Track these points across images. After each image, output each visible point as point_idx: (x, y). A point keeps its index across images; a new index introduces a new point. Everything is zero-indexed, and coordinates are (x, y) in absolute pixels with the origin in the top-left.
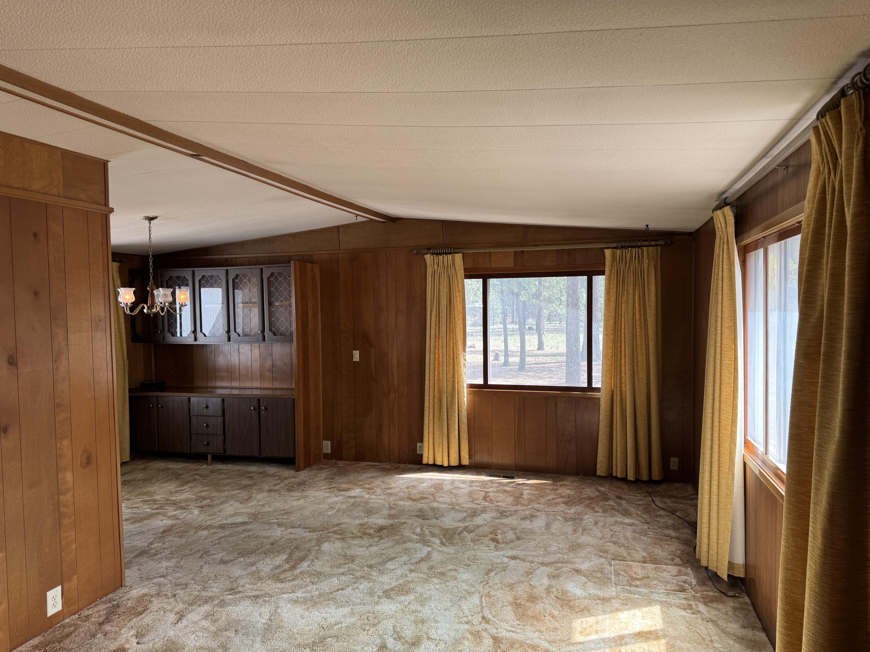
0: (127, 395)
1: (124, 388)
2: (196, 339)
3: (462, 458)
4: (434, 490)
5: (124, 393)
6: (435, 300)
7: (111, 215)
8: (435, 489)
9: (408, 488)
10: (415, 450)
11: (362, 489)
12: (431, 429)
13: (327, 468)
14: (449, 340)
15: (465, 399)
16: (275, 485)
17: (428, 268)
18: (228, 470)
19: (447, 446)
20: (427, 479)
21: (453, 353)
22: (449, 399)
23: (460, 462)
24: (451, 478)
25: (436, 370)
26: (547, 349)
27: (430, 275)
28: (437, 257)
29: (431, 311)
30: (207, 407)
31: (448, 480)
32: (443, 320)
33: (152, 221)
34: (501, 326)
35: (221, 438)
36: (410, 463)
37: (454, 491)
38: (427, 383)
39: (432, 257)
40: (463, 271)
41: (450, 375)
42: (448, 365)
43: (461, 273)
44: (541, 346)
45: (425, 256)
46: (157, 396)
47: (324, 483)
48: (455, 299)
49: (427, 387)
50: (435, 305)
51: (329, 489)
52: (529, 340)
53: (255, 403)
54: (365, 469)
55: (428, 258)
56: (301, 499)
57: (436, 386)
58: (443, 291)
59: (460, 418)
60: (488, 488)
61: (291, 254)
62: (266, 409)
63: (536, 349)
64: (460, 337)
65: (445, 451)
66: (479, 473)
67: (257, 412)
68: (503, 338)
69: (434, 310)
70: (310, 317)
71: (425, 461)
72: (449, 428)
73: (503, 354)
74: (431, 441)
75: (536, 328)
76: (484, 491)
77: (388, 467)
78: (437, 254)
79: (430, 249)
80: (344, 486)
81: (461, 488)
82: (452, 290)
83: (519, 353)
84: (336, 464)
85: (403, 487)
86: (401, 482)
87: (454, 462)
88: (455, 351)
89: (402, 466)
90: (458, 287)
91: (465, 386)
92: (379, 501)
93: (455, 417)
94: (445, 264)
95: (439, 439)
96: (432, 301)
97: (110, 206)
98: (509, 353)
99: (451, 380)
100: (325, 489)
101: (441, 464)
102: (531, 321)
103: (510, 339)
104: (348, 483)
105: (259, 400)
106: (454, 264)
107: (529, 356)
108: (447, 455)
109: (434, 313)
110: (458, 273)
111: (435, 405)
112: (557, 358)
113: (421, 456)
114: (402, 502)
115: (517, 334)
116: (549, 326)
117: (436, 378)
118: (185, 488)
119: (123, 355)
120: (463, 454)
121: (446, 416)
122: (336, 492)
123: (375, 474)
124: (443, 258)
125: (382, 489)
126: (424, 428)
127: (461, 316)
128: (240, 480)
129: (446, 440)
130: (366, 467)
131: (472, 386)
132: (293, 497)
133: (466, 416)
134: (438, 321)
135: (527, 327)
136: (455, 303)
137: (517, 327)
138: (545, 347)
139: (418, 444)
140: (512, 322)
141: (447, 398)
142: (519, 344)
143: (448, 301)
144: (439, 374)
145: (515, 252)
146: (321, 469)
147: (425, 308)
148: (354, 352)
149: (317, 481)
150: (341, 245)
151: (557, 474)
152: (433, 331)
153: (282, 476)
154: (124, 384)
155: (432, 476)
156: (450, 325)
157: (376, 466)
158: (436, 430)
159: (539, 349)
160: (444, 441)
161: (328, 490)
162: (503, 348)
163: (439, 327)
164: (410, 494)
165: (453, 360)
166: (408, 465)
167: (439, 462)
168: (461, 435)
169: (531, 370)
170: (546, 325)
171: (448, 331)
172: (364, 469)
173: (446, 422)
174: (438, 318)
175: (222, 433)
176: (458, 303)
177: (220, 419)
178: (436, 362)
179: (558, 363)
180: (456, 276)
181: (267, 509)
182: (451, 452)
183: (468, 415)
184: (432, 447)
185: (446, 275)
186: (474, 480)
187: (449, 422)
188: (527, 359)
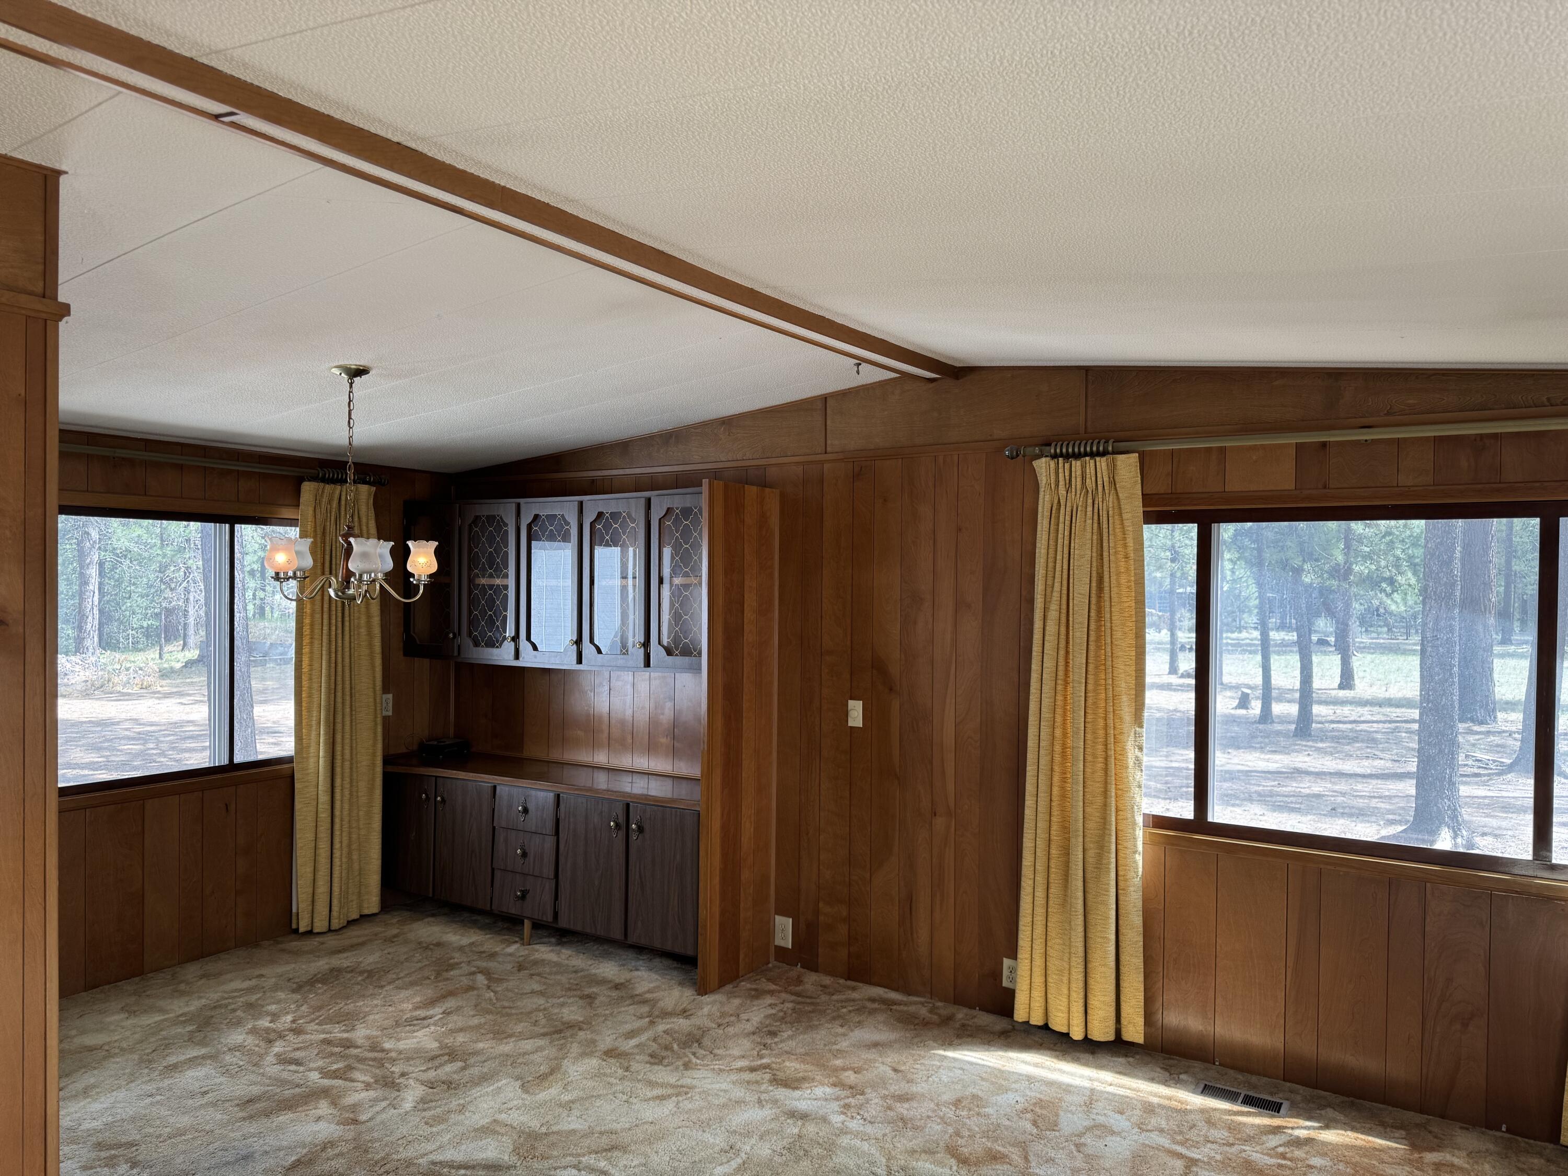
0: (379, 769)
1: (374, 755)
2: (517, 656)
3: (1124, 1021)
4: (1029, 1126)
5: (374, 764)
6: (1057, 580)
7: (62, 325)
8: (1035, 1123)
9: (957, 1103)
10: (997, 974)
11: (834, 1085)
12: (1039, 930)
13: (771, 993)
14: (1095, 690)
15: (1139, 858)
16: (631, 1034)
17: (1041, 496)
18: (557, 964)
19: (1081, 984)
20: (1020, 1077)
21: (1106, 727)
22: (1091, 853)
23: (1118, 1032)
24: (1087, 1084)
25: (1056, 768)
26: (1362, 687)
27: (1047, 514)
28: (1067, 465)
29: (1046, 610)
30: (526, 811)
31: (1079, 1090)
32: (1079, 634)
33: (357, 379)
34: (1256, 634)
35: (549, 886)
36: (984, 1009)
37: (1088, 1139)
38: (1029, 802)
39: (1052, 464)
40: (1139, 502)
41: (1095, 787)
42: (1089, 758)
43: (1134, 506)
44: (1347, 681)
45: (1036, 463)
46: (436, 777)
47: (746, 1043)
48: (1113, 578)
49: (1029, 813)
50: (1056, 595)
51: (752, 1070)
52: (1319, 664)
53: (619, 811)
54: (864, 1010)
55: (1043, 467)
56: (669, 1096)
57: (1055, 812)
58: (1082, 556)
59: (1121, 911)
60: (1196, 1145)
61: (721, 465)
62: (640, 829)
63: (1336, 685)
64: (1124, 684)
65: (1077, 997)
66: (1172, 1076)
67: (622, 834)
68: (1259, 658)
69: (1054, 607)
70: (749, 615)
71: (1020, 1014)
72: (1090, 935)
73: (1259, 692)
74: (1039, 961)
75: (1336, 641)
76: (1180, 1156)
77: (923, 1012)
78: (1067, 457)
79: (1049, 445)
80: (792, 1066)
81: (1113, 1133)
82: (1105, 554)
83: (1297, 695)
84: (799, 981)
85: (945, 1097)
86: (945, 1076)
87: (1102, 1031)
88: (1110, 722)
89: (961, 1014)
90: (1125, 546)
91: (1140, 820)
92: (865, 1146)
93: (1106, 904)
94: (1090, 483)
95: (1062, 959)
96: (1050, 583)
97: (61, 299)
98: (1274, 693)
99: (1099, 800)
100: (741, 1070)
101: (1064, 1030)
102: (1324, 626)
103: (1276, 662)
104: (804, 1057)
105: (628, 805)
106: (1113, 482)
107: (1320, 702)
108: (1082, 1009)
109: (1053, 614)
110: (1126, 507)
111: (1052, 865)
112: (1387, 710)
113: (1010, 994)
114: (927, 1165)
115: (1291, 651)
116: (1365, 639)
117: (1056, 790)
118: (431, 1012)
119: (374, 684)
120: (1126, 1009)
121: (1080, 902)
122: (764, 1087)
123: (884, 1035)
124: (1083, 468)
125: (884, 1097)
126: (1021, 923)
127: (1131, 624)
128: (562, 1005)
129: (1081, 968)
130: (869, 1005)
131: (1160, 822)
132: (652, 1084)
133: (1140, 904)
134: (1063, 637)
135: (1314, 638)
136: (1114, 590)
137: (1293, 636)
138: (1357, 681)
139: (1007, 962)
140: (1282, 627)
141: (1084, 850)
142: (1297, 673)
143: (1094, 584)
144: (1064, 780)
145: (1299, 447)
146: (757, 994)
147: (1031, 601)
148: (851, 703)
149: (735, 1035)
150: (829, 442)
151: (1422, 1111)
152: (1049, 664)
153: (661, 1004)
154: (374, 745)
155: (1036, 1065)
156: (1098, 647)
157: (894, 1003)
158: (1052, 933)
159: (1341, 687)
160: (1073, 970)
161: (747, 1076)
162: (1259, 680)
163: (1067, 653)
164: (958, 1134)
165: (1106, 745)
166: (976, 1012)
167: (1058, 1024)
168: (1124, 958)
169: (1323, 736)
170: (1359, 637)
171: (1091, 667)
172: (860, 1010)
173: (1081, 918)
174: (1063, 629)
175: (552, 875)
176: (1124, 590)
177: (550, 842)
178: (1058, 748)
179: (1390, 722)
180: (1121, 514)
181: (572, 1122)
182: (1094, 1002)
183: (1145, 901)
184: (1042, 979)
185: (1089, 513)
186: (1155, 1100)
187: (1091, 917)
188: (1317, 709)
